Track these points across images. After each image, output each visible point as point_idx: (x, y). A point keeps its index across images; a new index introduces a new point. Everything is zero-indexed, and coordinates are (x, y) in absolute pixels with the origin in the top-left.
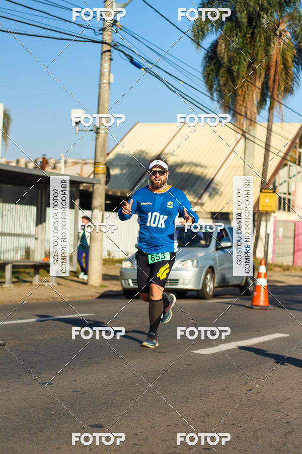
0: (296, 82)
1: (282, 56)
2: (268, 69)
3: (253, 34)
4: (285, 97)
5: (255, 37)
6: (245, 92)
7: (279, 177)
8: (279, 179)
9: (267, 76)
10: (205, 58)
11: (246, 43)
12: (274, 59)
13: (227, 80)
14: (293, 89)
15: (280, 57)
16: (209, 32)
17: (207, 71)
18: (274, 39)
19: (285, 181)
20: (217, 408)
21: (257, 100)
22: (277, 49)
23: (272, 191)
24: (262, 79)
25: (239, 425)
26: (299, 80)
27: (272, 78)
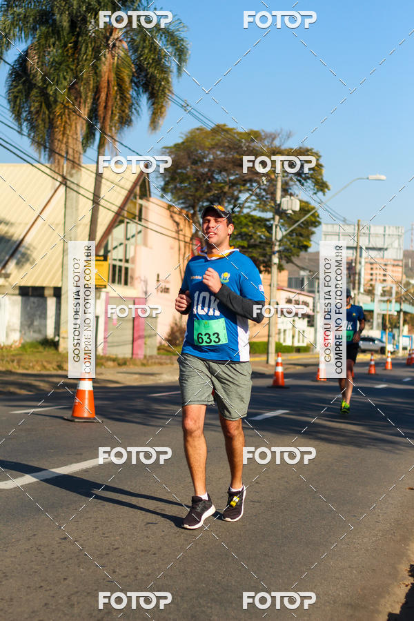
0: (135, 109)
1: (116, 74)
2: (97, 91)
3: (76, 43)
4: (120, 129)
5: (79, 47)
6: (66, 122)
7: (112, 237)
8: (112, 240)
9: (96, 100)
10: (11, 74)
12: (105, 78)
13: (41, 106)
14: (131, 119)
15: (113, 76)
16: (17, 39)
17: (13, 93)
18: (105, 51)
19: (121, 244)
20: (19, 565)
21: (81, 134)
22: (110, 64)
23: (102, 258)
24: (89, 105)
25: (48, 588)
26: (139, 106)
27: (103, 104)
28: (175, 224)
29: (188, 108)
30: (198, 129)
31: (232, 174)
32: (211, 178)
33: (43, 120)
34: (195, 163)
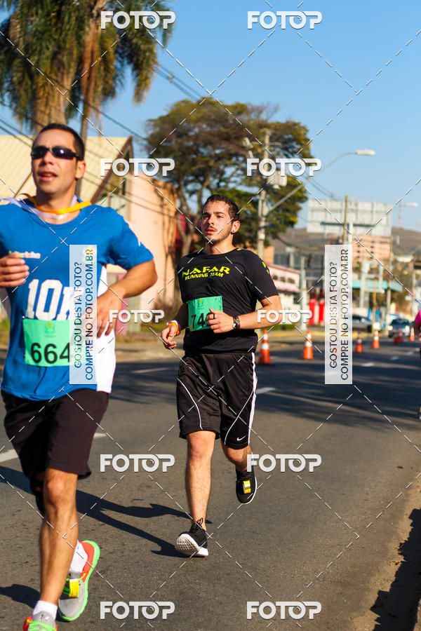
0: (120, 80)
1: (100, 44)
2: (81, 61)
3: (59, 13)
4: (103, 101)
5: (62, 16)
6: (49, 94)
11: (50, 25)
12: (89, 49)
13: (23, 76)
14: (115, 91)
15: (97, 47)
18: (89, 20)
21: (64, 105)
22: (94, 34)
24: (72, 75)
26: (122, 75)
27: (86, 75)
28: (160, 199)
29: (174, 80)
30: (183, 102)
31: (218, 148)
32: (196, 152)
33: (26, 91)
34: (179, 135)
